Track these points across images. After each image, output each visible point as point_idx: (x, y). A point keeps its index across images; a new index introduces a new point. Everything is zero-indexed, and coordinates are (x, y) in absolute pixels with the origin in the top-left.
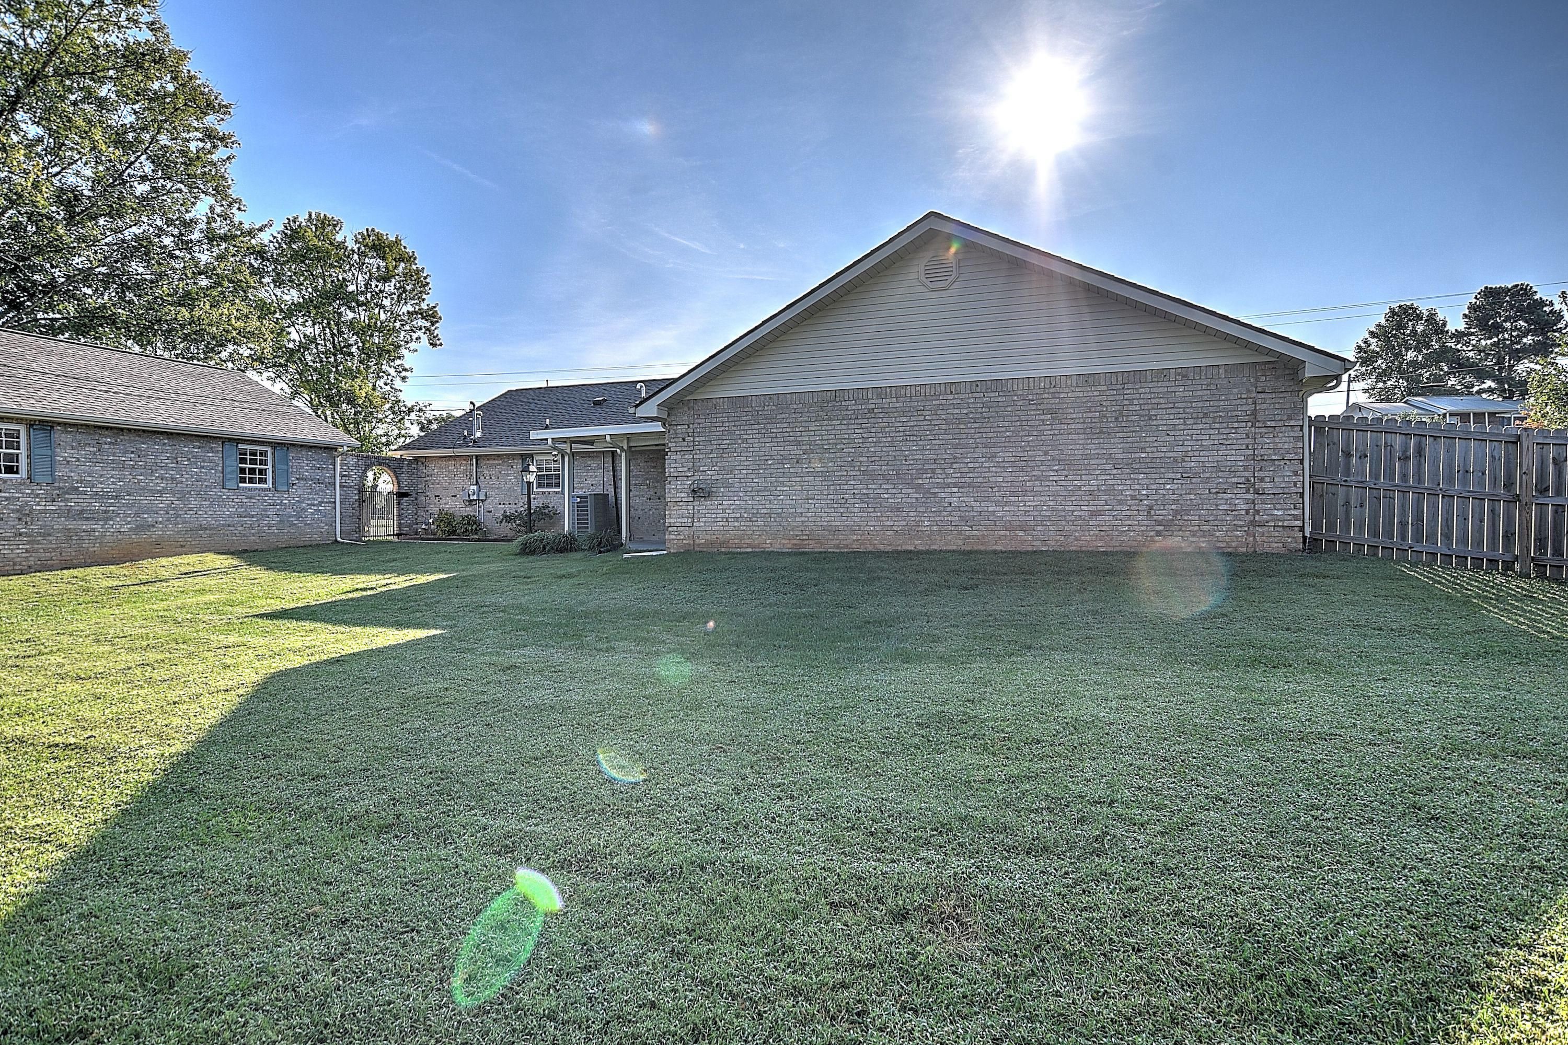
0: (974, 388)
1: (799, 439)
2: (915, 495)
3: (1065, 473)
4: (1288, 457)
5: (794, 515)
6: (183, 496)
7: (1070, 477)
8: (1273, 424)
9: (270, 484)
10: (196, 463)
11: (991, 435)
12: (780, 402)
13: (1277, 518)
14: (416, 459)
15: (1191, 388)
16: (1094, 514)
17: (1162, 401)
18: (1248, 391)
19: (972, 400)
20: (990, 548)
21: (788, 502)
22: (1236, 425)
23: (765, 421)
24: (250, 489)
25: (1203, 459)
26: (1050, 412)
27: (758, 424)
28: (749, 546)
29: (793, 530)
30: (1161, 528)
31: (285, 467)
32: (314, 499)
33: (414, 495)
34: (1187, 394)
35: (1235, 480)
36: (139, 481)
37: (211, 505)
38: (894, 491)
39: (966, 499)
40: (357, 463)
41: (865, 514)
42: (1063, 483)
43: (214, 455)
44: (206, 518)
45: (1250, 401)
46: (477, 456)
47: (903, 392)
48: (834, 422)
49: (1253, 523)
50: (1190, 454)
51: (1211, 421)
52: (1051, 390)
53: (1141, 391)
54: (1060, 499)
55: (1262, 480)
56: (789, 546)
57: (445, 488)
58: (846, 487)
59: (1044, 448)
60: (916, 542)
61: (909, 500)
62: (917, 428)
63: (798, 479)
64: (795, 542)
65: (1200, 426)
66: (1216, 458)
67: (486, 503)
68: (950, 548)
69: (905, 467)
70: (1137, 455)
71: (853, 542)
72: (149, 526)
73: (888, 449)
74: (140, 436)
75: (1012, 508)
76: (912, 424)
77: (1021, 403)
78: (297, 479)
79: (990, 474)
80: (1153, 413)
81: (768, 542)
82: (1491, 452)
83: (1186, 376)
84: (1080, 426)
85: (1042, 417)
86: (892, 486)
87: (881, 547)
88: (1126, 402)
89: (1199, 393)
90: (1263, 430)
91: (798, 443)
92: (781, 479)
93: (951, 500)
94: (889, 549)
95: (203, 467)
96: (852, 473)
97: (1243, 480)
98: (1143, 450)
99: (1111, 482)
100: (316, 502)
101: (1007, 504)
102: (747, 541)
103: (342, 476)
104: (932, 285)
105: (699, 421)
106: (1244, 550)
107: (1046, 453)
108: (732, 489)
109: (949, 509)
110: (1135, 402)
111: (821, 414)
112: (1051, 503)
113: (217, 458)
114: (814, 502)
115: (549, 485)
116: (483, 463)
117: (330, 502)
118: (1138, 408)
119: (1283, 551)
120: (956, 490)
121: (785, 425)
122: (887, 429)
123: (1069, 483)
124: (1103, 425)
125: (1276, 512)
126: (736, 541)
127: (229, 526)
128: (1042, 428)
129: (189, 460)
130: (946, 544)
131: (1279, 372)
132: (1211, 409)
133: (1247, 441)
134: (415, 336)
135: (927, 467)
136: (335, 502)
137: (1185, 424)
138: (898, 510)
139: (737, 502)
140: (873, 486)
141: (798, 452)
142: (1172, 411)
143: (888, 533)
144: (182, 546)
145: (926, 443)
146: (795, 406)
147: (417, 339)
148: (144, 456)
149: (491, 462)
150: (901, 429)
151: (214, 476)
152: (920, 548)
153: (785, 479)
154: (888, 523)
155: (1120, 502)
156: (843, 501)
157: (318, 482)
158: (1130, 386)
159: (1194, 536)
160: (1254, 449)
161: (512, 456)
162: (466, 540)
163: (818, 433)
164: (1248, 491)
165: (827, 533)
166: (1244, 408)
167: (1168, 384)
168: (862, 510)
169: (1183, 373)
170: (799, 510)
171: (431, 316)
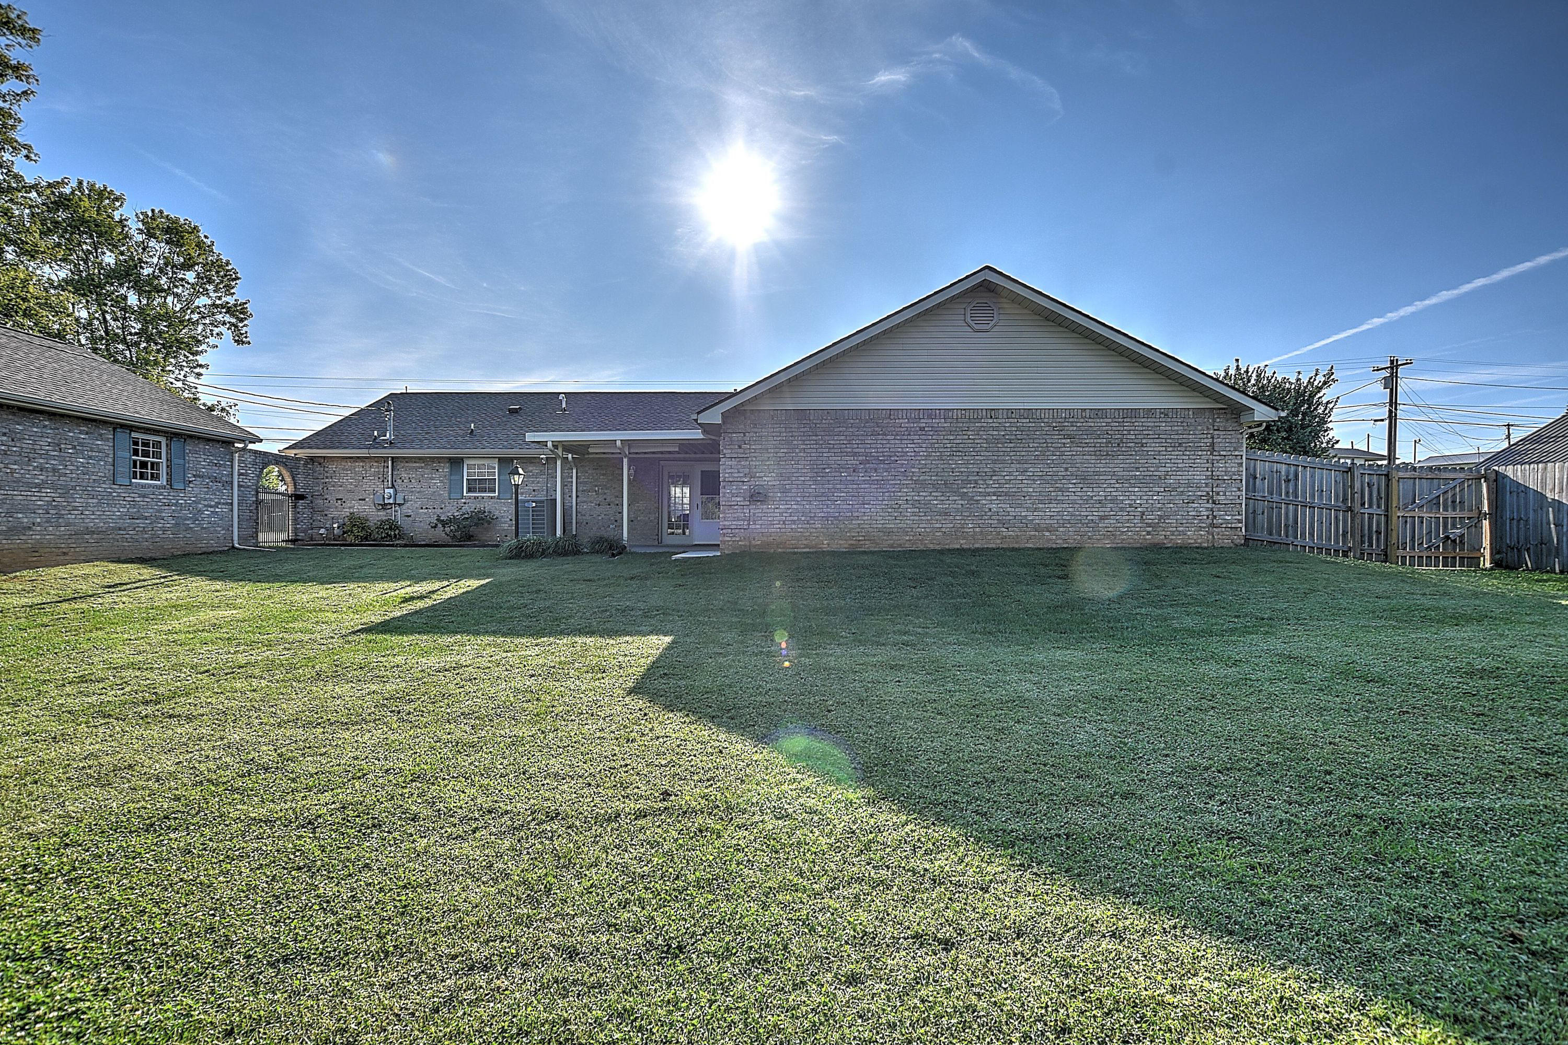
0: (1010, 414)
1: (857, 450)
2: (960, 502)
3: (1081, 486)
4: (1234, 477)
5: (851, 519)
6: (66, 492)
7: (1084, 489)
8: (1224, 453)
9: (163, 481)
10: (82, 452)
11: (1023, 453)
12: (839, 417)
13: (1227, 522)
14: (312, 459)
15: (1171, 424)
16: (1102, 518)
17: (1150, 432)
18: (1208, 428)
19: (1008, 425)
20: (1022, 546)
21: (844, 507)
22: (1200, 453)
23: (822, 433)
24: (143, 486)
25: (1178, 477)
26: (1069, 437)
27: (817, 436)
28: (807, 546)
29: (849, 532)
30: (1150, 529)
31: (181, 462)
32: (211, 500)
33: (310, 498)
34: (1167, 428)
35: (1200, 493)
36: (13, 472)
37: (99, 504)
38: (942, 498)
39: (1003, 506)
40: (254, 461)
41: (917, 518)
42: (1080, 494)
43: (103, 443)
44: (93, 520)
45: (1209, 436)
46: (393, 458)
47: (950, 414)
48: (888, 437)
49: (1213, 525)
50: (1170, 473)
51: (1183, 449)
52: (1071, 420)
53: (1136, 424)
54: (1077, 506)
55: (1218, 494)
56: (846, 546)
57: (350, 491)
58: (900, 494)
59: (1065, 466)
60: (962, 542)
61: (955, 506)
62: (962, 445)
63: (855, 486)
64: (850, 542)
65: (1177, 453)
66: (1187, 477)
67: (404, 507)
68: (990, 546)
69: (952, 478)
70: (1133, 473)
71: (905, 541)
72: (24, 528)
73: (937, 462)
74: (14, 414)
75: (1040, 513)
76: (958, 441)
77: (1047, 429)
78: (194, 476)
79: (1023, 486)
80: (1144, 441)
81: (825, 542)
82: (1335, 478)
83: (1167, 415)
84: (1092, 449)
85: (1063, 441)
86: (940, 494)
87: (932, 546)
88: (1125, 432)
89: (1176, 428)
90: (1218, 458)
91: (855, 454)
92: (838, 486)
93: (991, 506)
94: (937, 547)
95: (90, 457)
96: (905, 482)
97: (1204, 493)
98: (1137, 469)
99: (1114, 494)
100: (213, 503)
101: (1035, 510)
102: (805, 542)
103: (240, 474)
104: (976, 327)
105: (756, 430)
106: (1206, 545)
107: (1066, 469)
108: (790, 494)
109: (989, 514)
110: (1132, 432)
111: (876, 429)
112: (1070, 510)
113: (107, 447)
114: (870, 506)
115: (483, 490)
116: (400, 465)
117: (227, 504)
118: (1133, 437)
119: (1232, 545)
120: (995, 498)
121: (843, 438)
122: (936, 446)
123: (1084, 494)
124: (1109, 449)
125: (1227, 517)
126: (793, 542)
127: (120, 529)
128: (1063, 449)
129: (74, 447)
130: (987, 543)
131: (1229, 416)
132: (1184, 441)
133: (1207, 465)
134: (216, 330)
135: (970, 478)
136: (232, 504)
137: (1166, 451)
138: (946, 514)
139: (795, 507)
140: (924, 494)
141: (855, 462)
142: (1158, 441)
143: (937, 534)
144: (65, 554)
145: (969, 458)
146: (852, 421)
147: (218, 334)
148: (20, 440)
149: (411, 465)
150: (949, 445)
151: (102, 469)
152: (965, 546)
153: (842, 486)
154: (937, 525)
155: (1122, 509)
156: (897, 506)
157: (215, 480)
158: (1128, 420)
159: (1173, 535)
160: (1212, 471)
161: (439, 459)
162: (388, 545)
163: (874, 446)
164: (1208, 502)
165: (881, 534)
166: (1206, 441)
167: (1154, 420)
168: (914, 514)
169: (1165, 413)
170: (856, 514)
171: (239, 312)
